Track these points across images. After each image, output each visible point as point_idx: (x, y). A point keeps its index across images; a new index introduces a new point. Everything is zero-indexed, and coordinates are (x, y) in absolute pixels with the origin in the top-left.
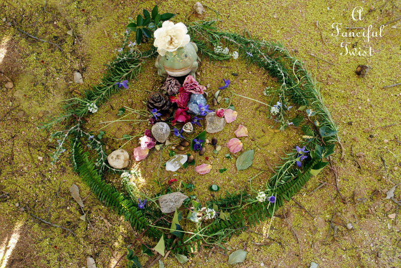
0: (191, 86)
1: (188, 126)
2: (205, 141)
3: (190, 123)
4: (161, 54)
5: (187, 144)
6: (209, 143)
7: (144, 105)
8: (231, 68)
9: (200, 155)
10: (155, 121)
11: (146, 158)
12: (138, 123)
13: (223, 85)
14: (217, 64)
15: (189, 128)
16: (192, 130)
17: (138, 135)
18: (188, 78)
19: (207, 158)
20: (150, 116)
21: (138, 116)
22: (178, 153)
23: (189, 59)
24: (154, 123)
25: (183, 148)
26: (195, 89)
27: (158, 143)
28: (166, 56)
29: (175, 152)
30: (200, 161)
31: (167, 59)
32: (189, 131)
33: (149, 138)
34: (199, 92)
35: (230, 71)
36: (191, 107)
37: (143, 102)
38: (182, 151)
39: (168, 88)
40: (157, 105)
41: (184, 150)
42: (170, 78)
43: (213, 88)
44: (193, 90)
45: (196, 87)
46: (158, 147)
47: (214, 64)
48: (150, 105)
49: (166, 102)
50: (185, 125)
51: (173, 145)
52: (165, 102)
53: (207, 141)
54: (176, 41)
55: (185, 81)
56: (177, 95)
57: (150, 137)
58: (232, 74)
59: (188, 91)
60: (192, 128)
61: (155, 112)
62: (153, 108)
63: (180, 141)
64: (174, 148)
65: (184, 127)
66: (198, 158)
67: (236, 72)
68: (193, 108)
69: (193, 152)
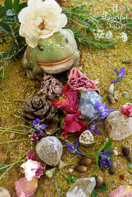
0: (79, 81)
1: (86, 135)
2: (113, 153)
3: (88, 131)
4: (32, 45)
5: (89, 161)
6: (119, 155)
7: (17, 120)
8: (119, 55)
9: (111, 173)
10: (39, 136)
11: (35, 193)
12: (14, 144)
13: (115, 77)
14: (101, 54)
15: (89, 138)
16: (93, 140)
17: (17, 162)
18: (74, 71)
19: (122, 177)
20: (30, 131)
21: (12, 136)
22: (79, 177)
23: (71, 45)
24: (39, 140)
25: (85, 169)
26: (85, 84)
27: (49, 167)
28: (39, 46)
29: (74, 176)
30: (113, 182)
31: (42, 50)
32: (89, 143)
33: (36, 162)
34: (91, 87)
35: (118, 59)
36: (84, 110)
37: (15, 116)
38: (84, 172)
39: (48, 90)
40: (38, 113)
41: (87, 171)
42: (49, 76)
43: (104, 83)
44: (82, 86)
45: (86, 82)
46: (49, 173)
47: (97, 54)
48: (28, 115)
49: (50, 108)
50: (82, 134)
51: (69, 167)
52: (48, 107)
53: (116, 153)
54: (50, 24)
55: (70, 77)
56: (60, 98)
57: (35, 160)
58: (123, 63)
59: (76, 88)
60: (92, 137)
61: (37, 123)
62: (35, 119)
63: (78, 160)
64: (71, 170)
65: (80, 138)
66: (109, 179)
67: (127, 59)
68: (87, 110)
69: (100, 172)
